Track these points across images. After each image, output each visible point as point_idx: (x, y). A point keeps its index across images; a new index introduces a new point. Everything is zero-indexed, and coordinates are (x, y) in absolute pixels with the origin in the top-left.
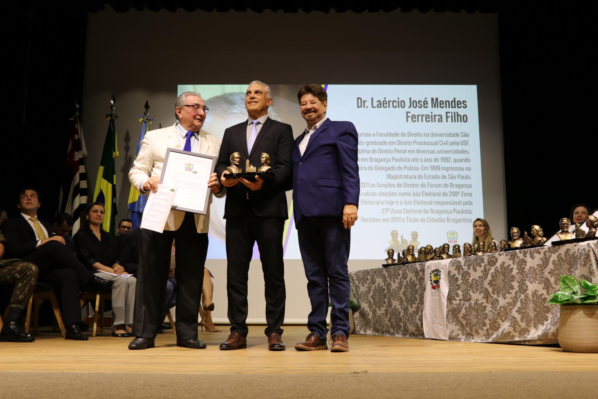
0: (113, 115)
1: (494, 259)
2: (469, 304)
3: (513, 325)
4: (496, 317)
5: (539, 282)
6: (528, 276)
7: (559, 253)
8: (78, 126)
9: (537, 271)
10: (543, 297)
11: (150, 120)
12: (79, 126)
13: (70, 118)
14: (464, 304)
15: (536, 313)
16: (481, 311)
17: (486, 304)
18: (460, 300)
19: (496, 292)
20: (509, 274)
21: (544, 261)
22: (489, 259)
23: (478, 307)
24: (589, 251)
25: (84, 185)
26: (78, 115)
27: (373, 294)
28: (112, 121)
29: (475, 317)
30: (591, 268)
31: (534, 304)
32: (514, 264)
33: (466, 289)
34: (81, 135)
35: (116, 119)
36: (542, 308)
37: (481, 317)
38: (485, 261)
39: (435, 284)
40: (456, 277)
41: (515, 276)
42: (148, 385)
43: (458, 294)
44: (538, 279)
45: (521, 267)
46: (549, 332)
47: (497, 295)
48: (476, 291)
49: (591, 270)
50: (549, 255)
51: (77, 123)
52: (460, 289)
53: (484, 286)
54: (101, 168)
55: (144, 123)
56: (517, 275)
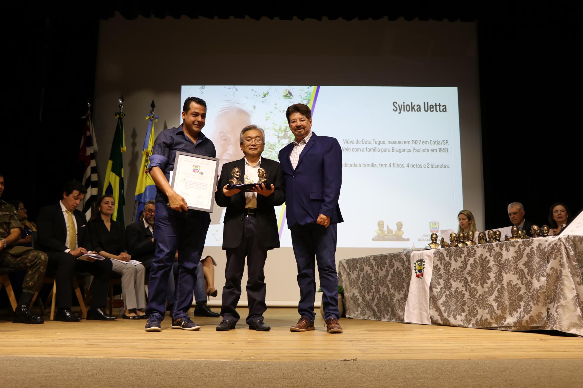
0: (122, 114)
1: (473, 250)
2: (450, 292)
3: (490, 312)
4: (475, 304)
5: (514, 273)
6: (504, 267)
7: (532, 247)
8: (89, 123)
9: (512, 263)
10: (518, 286)
11: (156, 118)
12: (91, 124)
13: (83, 116)
14: (445, 292)
15: (511, 301)
16: (461, 298)
17: (465, 292)
18: (441, 288)
19: (473, 281)
20: (486, 265)
21: (519, 253)
22: (468, 250)
23: (458, 295)
24: (560, 245)
25: (95, 177)
26: (90, 113)
27: (362, 280)
28: (120, 118)
29: (454, 304)
30: (562, 261)
31: (509, 293)
32: (491, 256)
33: (447, 278)
34: (92, 132)
35: (124, 117)
36: (516, 296)
37: (460, 303)
38: (464, 252)
39: (419, 273)
40: (438, 267)
41: (491, 267)
42: (154, 373)
43: (439, 282)
44: (512, 270)
45: (497, 259)
46: (523, 320)
47: (475, 284)
48: (456, 279)
49: (561, 262)
50: (523, 248)
51: (89, 121)
52: (442, 278)
53: (464, 275)
54: (110, 163)
55: (150, 121)
56: (494, 266)
